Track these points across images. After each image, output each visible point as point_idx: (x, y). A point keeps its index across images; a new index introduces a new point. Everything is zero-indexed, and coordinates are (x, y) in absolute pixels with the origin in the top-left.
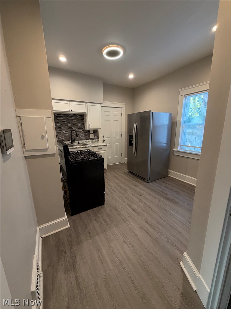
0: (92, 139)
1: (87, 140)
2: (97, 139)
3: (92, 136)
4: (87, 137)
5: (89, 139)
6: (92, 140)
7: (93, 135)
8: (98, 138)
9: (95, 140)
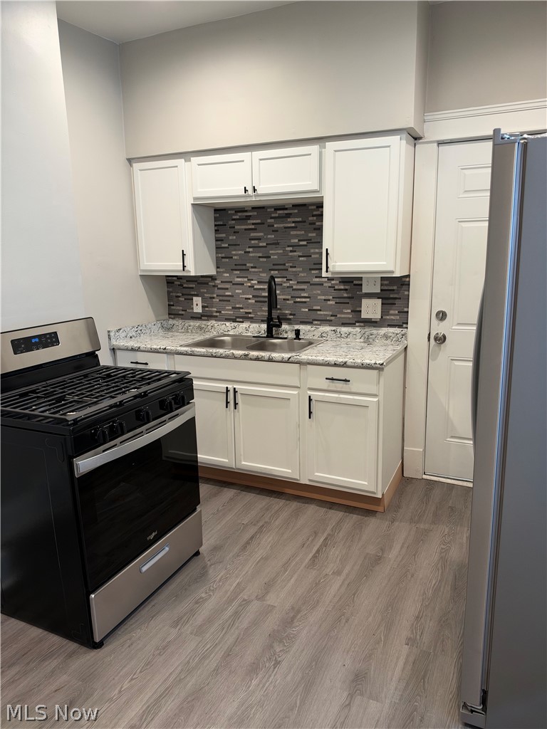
0: (369, 323)
1: (344, 324)
2: (400, 326)
3: (371, 309)
4: (347, 313)
5: (357, 320)
6: (369, 330)
7: (379, 302)
8: (403, 324)
9: (383, 331)
